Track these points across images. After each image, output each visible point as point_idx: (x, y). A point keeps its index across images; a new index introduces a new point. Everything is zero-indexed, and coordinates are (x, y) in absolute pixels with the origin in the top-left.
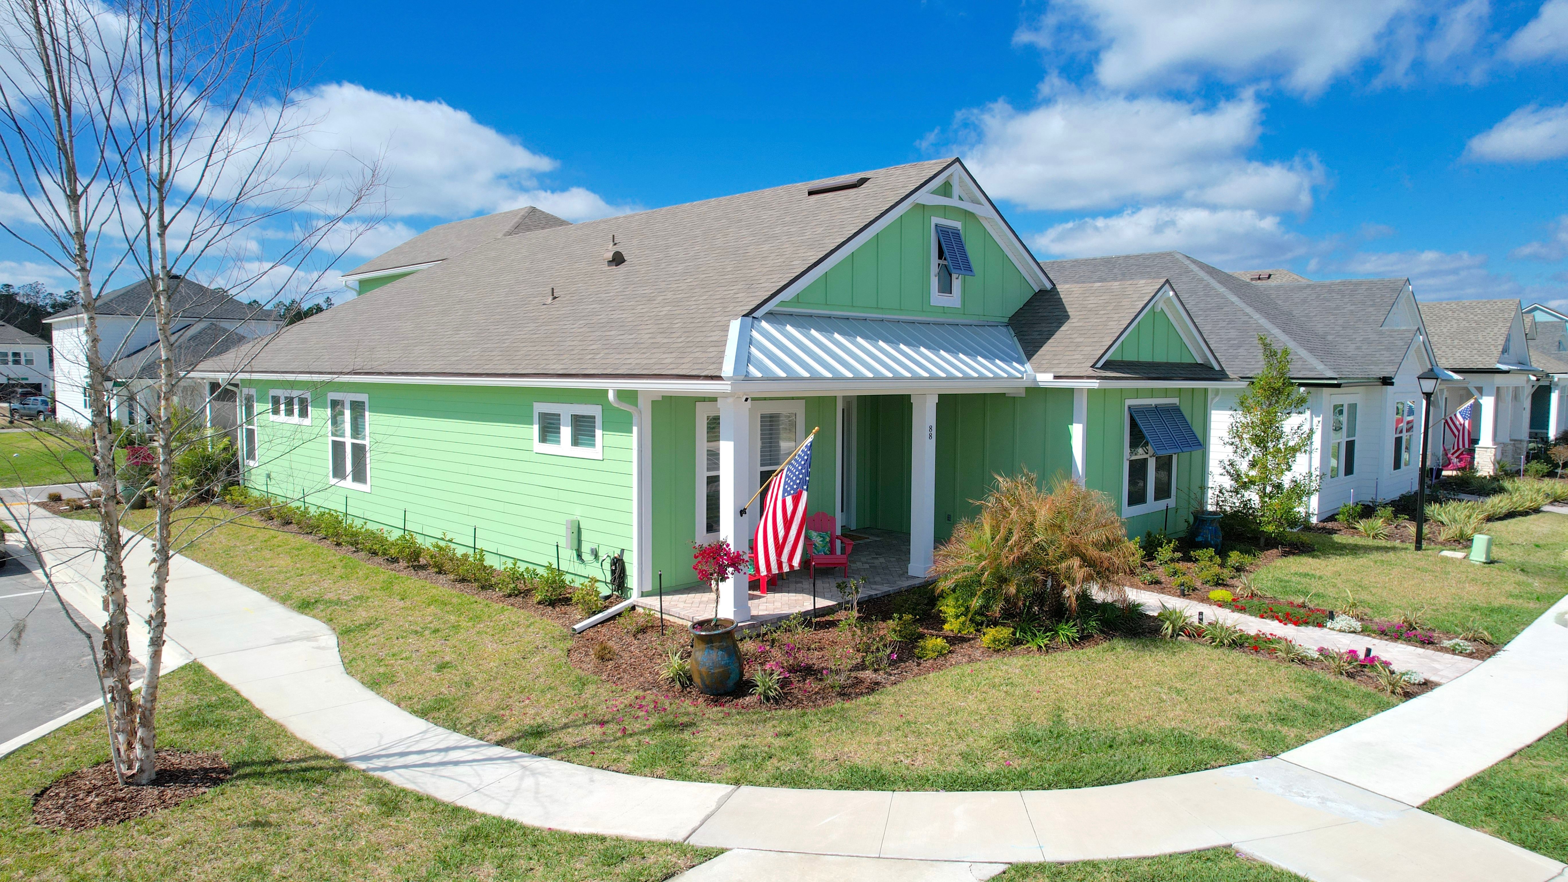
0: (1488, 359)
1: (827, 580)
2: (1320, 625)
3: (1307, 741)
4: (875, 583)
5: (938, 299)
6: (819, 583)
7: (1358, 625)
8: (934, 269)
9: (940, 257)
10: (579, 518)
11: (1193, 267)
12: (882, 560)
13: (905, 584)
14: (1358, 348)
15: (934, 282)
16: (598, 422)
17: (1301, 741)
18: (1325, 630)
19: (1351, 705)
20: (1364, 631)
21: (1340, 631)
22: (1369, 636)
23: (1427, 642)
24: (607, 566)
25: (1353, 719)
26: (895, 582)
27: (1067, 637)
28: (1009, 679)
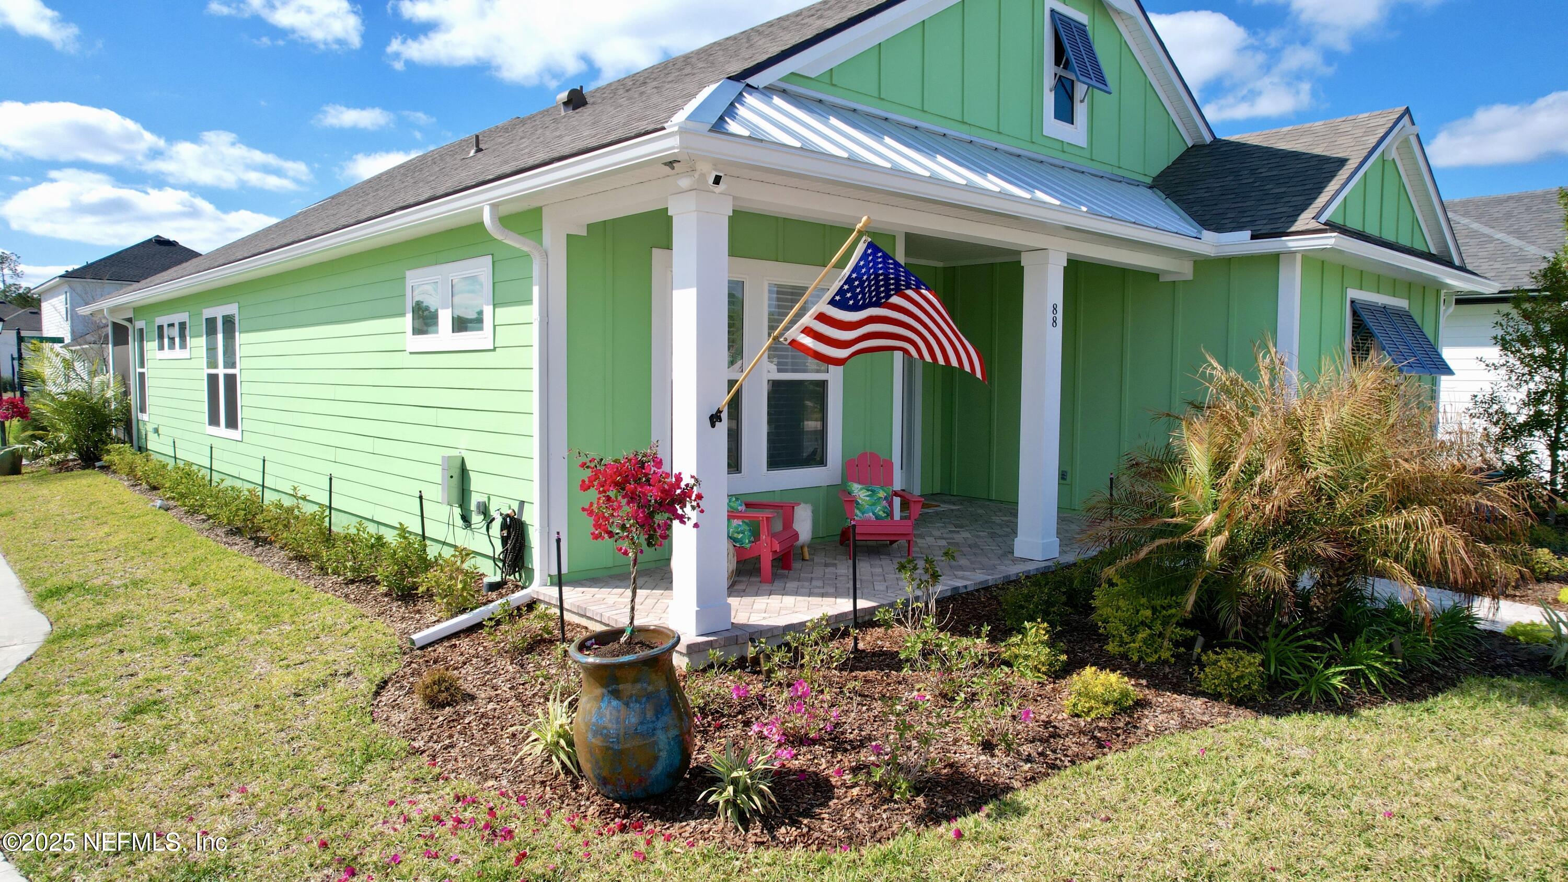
1: (877, 562)
4: (961, 568)
5: (1054, 128)
6: (864, 568)
8: (1049, 81)
9: (1057, 63)
10: (465, 454)
12: (966, 535)
13: (1015, 570)
15: (1049, 99)
16: (487, 287)
24: (498, 530)
26: (994, 567)
27: (1381, 674)
28: (1296, 773)
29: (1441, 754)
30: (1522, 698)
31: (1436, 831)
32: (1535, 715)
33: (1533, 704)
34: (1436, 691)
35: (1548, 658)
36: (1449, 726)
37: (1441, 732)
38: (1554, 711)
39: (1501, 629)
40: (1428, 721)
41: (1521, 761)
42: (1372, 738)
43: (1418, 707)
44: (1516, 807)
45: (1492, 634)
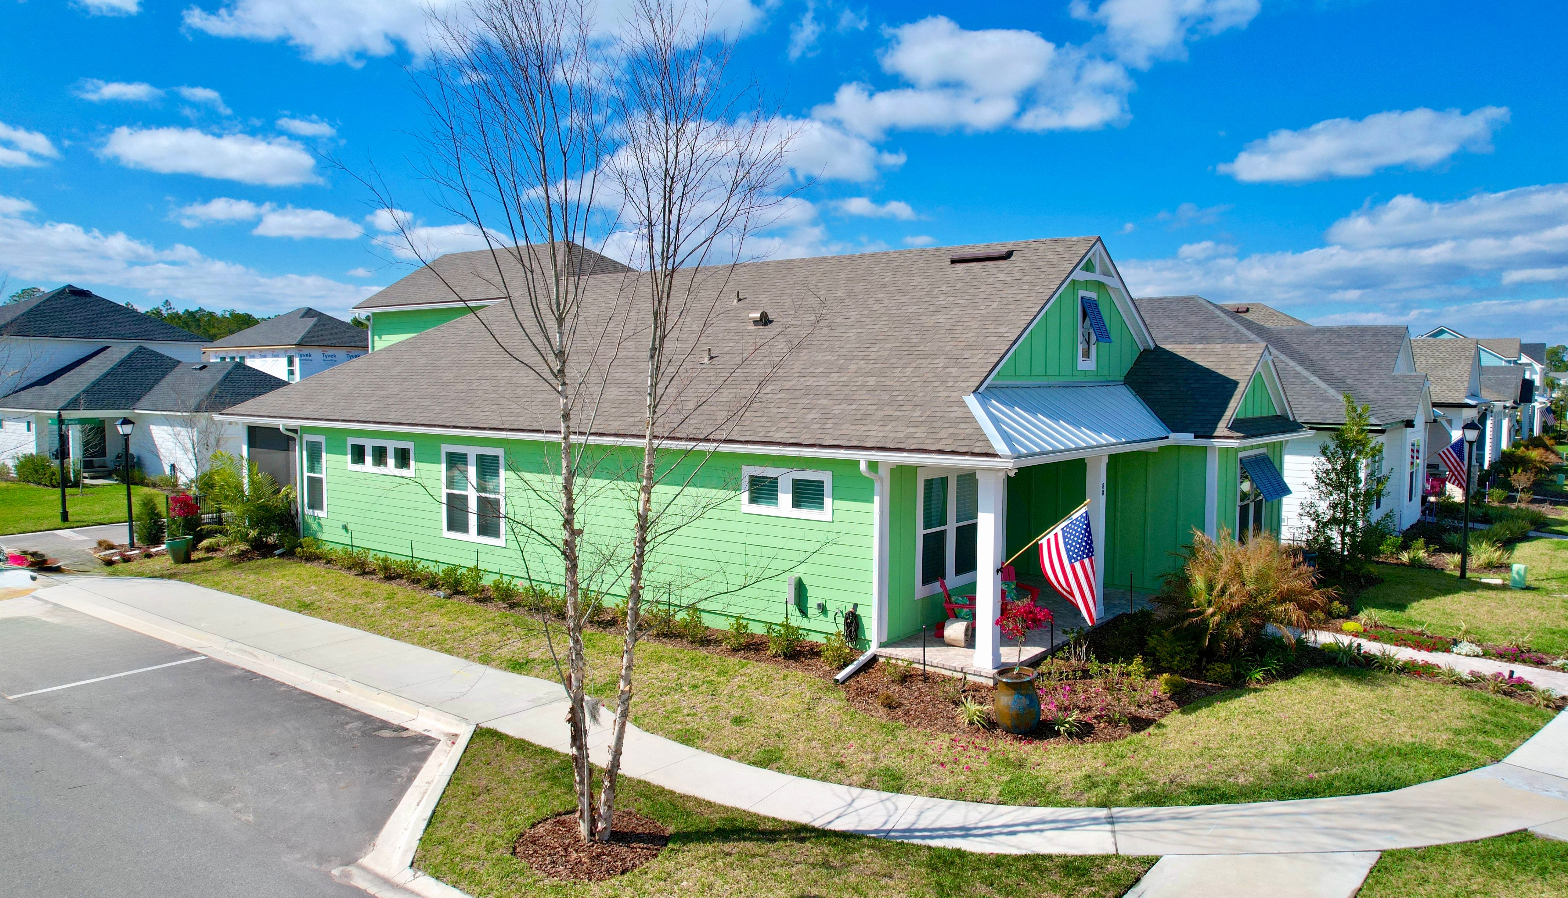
0: (1457, 394)
2: (1448, 651)
3: (1514, 749)
5: (1082, 364)
7: (1479, 650)
10: (800, 576)
11: (1218, 312)
14: (1376, 392)
15: (1080, 349)
16: (828, 488)
17: (1511, 750)
18: (1453, 655)
19: (1524, 718)
20: (1485, 655)
21: (1467, 655)
22: (1490, 659)
23: (1540, 663)
24: (841, 620)
25: (1533, 730)
27: (1276, 670)
28: (1253, 708)
29: (1299, 698)
30: (1326, 675)
31: (1300, 721)
32: (1331, 682)
33: (1329, 678)
34: (1296, 675)
35: (1336, 658)
36: (1301, 688)
37: (1299, 690)
38: (1337, 680)
39: (1318, 646)
40: (1294, 687)
41: (1325, 698)
42: (1276, 694)
43: (1290, 682)
44: (1323, 712)
45: (1315, 649)
